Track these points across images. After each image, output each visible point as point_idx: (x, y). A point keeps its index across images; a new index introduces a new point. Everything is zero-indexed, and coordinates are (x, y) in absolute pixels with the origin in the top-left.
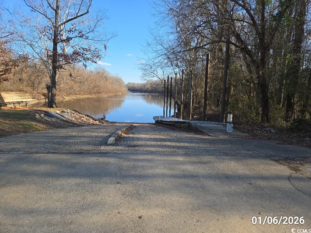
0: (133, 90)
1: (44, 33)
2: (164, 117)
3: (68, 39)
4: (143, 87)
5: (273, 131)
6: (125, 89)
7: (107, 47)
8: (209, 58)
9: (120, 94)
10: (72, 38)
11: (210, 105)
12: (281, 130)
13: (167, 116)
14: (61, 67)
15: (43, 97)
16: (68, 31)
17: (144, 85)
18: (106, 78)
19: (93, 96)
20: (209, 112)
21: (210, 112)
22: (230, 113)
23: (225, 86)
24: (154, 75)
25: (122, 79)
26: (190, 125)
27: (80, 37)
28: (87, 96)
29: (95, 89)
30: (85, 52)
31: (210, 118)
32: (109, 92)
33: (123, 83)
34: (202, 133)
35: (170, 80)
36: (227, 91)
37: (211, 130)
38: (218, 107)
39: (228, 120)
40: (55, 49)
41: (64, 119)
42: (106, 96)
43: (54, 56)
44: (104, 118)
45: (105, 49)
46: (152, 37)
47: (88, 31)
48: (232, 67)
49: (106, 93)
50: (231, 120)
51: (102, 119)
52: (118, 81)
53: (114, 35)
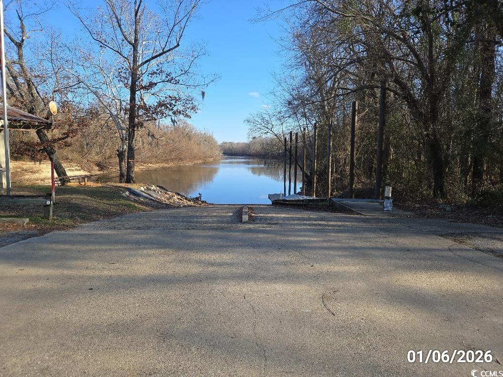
0: (232, 153)
1: (119, 78)
2: (285, 196)
3: (152, 85)
4: (247, 149)
5: (448, 209)
6: (218, 153)
7: (205, 95)
8: (357, 108)
9: (211, 160)
10: (157, 83)
11: (359, 176)
12: (459, 208)
13: (289, 194)
14: (142, 125)
15: (97, 168)
16: (151, 74)
17: (248, 146)
18: (189, 136)
19: (171, 164)
20: (357, 186)
21: (360, 186)
22: (389, 185)
23: (380, 146)
24: (267, 130)
25: (214, 137)
26: (332, 203)
27: (167, 81)
28: (161, 165)
29: (174, 154)
30: (173, 102)
31: (360, 195)
32: (195, 157)
33: (216, 142)
34: (352, 212)
35: (294, 138)
36: (383, 155)
37: (362, 208)
38: (370, 179)
39: (386, 195)
40: (133, 99)
41: (153, 198)
42: (190, 164)
43: (132, 111)
44: (200, 197)
45: (202, 98)
46: (274, 81)
47: (180, 72)
48: (391, 119)
49: (191, 159)
50: (390, 195)
51: (197, 199)
52: (208, 140)
53: (216, 77)
